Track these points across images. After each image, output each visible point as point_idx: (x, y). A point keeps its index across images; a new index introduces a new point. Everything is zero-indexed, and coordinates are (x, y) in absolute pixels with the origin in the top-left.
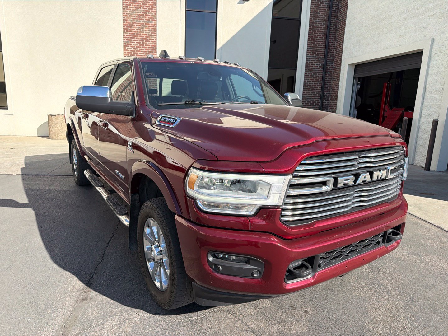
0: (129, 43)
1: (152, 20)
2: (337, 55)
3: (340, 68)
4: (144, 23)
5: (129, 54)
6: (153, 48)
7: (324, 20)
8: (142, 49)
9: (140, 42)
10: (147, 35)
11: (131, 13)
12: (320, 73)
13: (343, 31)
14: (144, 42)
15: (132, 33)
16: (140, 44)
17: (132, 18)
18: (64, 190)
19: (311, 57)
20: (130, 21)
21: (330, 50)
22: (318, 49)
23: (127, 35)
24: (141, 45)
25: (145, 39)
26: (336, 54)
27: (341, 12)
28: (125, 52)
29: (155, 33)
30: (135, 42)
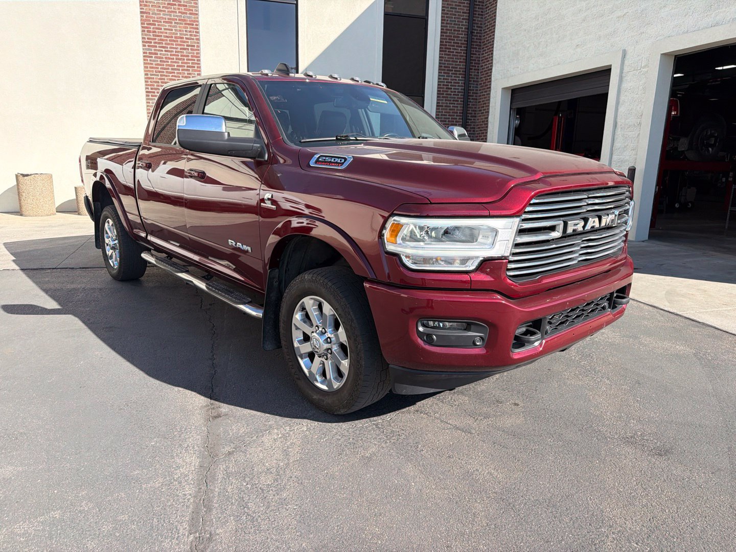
0: (153, 51)
1: (190, 14)
2: (483, 74)
3: (489, 94)
4: (178, 18)
5: (154, 70)
6: (194, 60)
7: (463, 19)
8: (176, 62)
9: (172, 50)
10: (183, 38)
11: (153, 1)
12: (459, 102)
13: (492, 37)
14: (179, 50)
15: (157, 34)
16: (172, 53)
17: (156, 9)
19: (445, 77)
20: (153, 14)
21: (472, 66)
22: (455, 65)
23: (148, 38)
24: (174, 55)
25: (180, 45)
26: (482, 72)
27: (487, 8)
28: (146, 67)
29: (197, 36)
30: (164, 49)
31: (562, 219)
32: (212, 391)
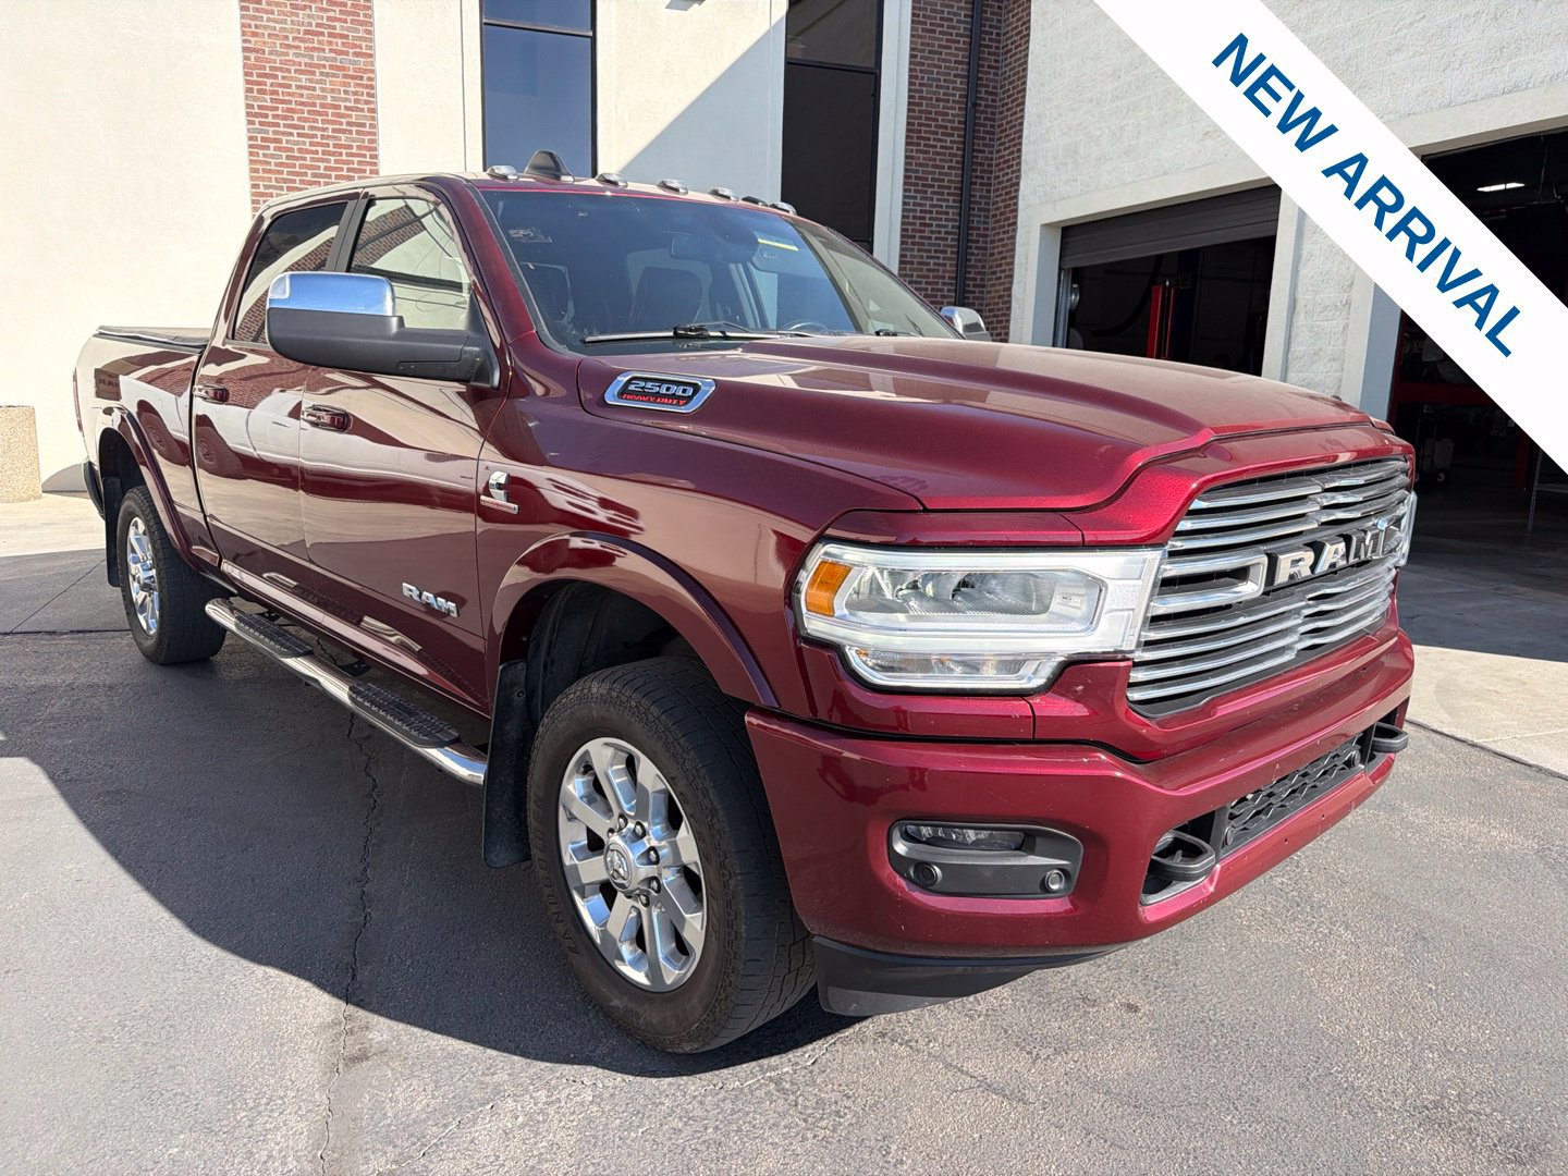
0: (271, 136)
1: (356, 54)
2: (1001, 195)
3: (1014, 237)
4: (327, 64)
5: (273, 176)
6: (365, 156)
7: (955, 76)
8: (322, 160)
9: (314, 132)
10: (338, 107)
11: (272, 24)
12: (949, 255)
13: (1019, 115)
14: (330, 133)
15: (281, 97)
16: (315, 140)
17: (278, 42)
18: (107, 683)
19: (918, 201)
20: (271, 53)
21: (977, 177)
22: (940, 174)
23: (260, 107)
24: (318, 144)
25: (333, 122)
26: (997, 190)
27: (1006, 53)
28: (254, 170)
29: (370, 102)
30: (295, 132)
31: (1263, 548)
32: (354, 977)
